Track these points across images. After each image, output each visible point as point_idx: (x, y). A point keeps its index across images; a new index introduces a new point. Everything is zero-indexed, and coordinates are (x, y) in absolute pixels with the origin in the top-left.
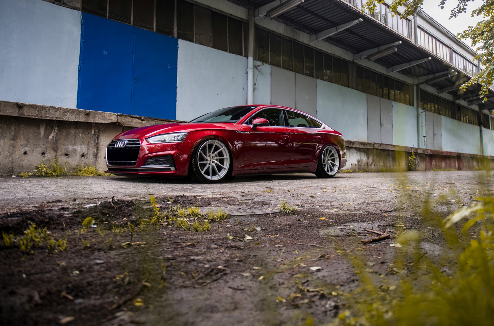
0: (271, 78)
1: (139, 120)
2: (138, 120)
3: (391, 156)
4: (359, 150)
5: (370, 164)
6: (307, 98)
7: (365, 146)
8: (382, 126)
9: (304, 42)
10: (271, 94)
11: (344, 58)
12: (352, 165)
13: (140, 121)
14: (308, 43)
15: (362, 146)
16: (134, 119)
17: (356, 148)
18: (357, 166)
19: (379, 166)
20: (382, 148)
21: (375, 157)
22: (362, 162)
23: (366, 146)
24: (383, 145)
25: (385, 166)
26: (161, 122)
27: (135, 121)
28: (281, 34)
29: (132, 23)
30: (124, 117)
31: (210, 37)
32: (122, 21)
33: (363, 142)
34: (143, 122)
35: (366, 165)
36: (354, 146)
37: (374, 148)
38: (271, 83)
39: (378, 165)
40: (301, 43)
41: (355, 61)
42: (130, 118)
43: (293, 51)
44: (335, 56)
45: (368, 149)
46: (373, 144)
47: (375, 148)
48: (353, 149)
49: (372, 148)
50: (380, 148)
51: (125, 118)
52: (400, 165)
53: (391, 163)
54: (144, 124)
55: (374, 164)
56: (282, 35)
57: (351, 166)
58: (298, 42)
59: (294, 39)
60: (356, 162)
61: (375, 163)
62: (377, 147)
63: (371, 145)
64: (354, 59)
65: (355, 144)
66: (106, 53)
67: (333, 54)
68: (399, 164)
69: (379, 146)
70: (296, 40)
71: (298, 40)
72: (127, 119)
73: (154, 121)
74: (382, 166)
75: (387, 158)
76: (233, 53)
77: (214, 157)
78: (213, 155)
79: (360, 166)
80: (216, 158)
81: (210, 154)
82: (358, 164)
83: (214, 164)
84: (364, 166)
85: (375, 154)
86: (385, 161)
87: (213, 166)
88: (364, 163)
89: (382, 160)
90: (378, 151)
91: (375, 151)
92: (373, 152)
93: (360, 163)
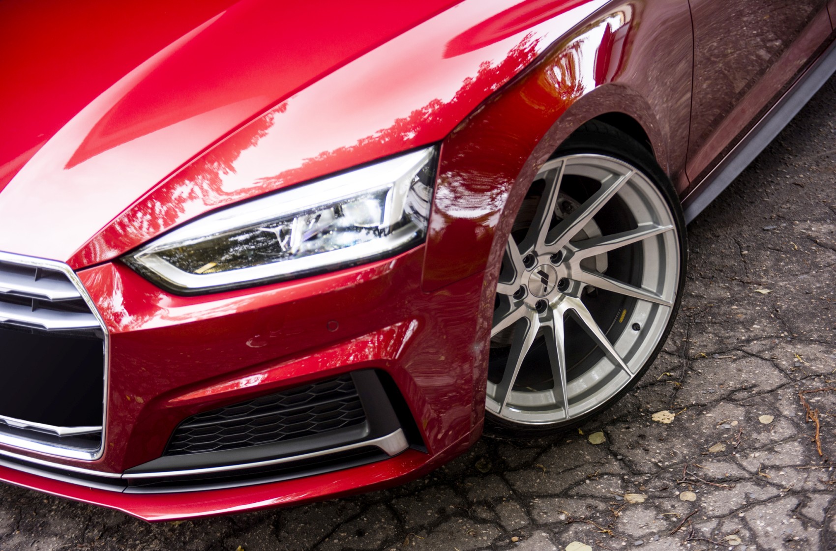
77: (565, 253)
78: (556, 247)
80: (581, 255)
81: (534, 252)
83: (574, 295)
87: (569, 315)
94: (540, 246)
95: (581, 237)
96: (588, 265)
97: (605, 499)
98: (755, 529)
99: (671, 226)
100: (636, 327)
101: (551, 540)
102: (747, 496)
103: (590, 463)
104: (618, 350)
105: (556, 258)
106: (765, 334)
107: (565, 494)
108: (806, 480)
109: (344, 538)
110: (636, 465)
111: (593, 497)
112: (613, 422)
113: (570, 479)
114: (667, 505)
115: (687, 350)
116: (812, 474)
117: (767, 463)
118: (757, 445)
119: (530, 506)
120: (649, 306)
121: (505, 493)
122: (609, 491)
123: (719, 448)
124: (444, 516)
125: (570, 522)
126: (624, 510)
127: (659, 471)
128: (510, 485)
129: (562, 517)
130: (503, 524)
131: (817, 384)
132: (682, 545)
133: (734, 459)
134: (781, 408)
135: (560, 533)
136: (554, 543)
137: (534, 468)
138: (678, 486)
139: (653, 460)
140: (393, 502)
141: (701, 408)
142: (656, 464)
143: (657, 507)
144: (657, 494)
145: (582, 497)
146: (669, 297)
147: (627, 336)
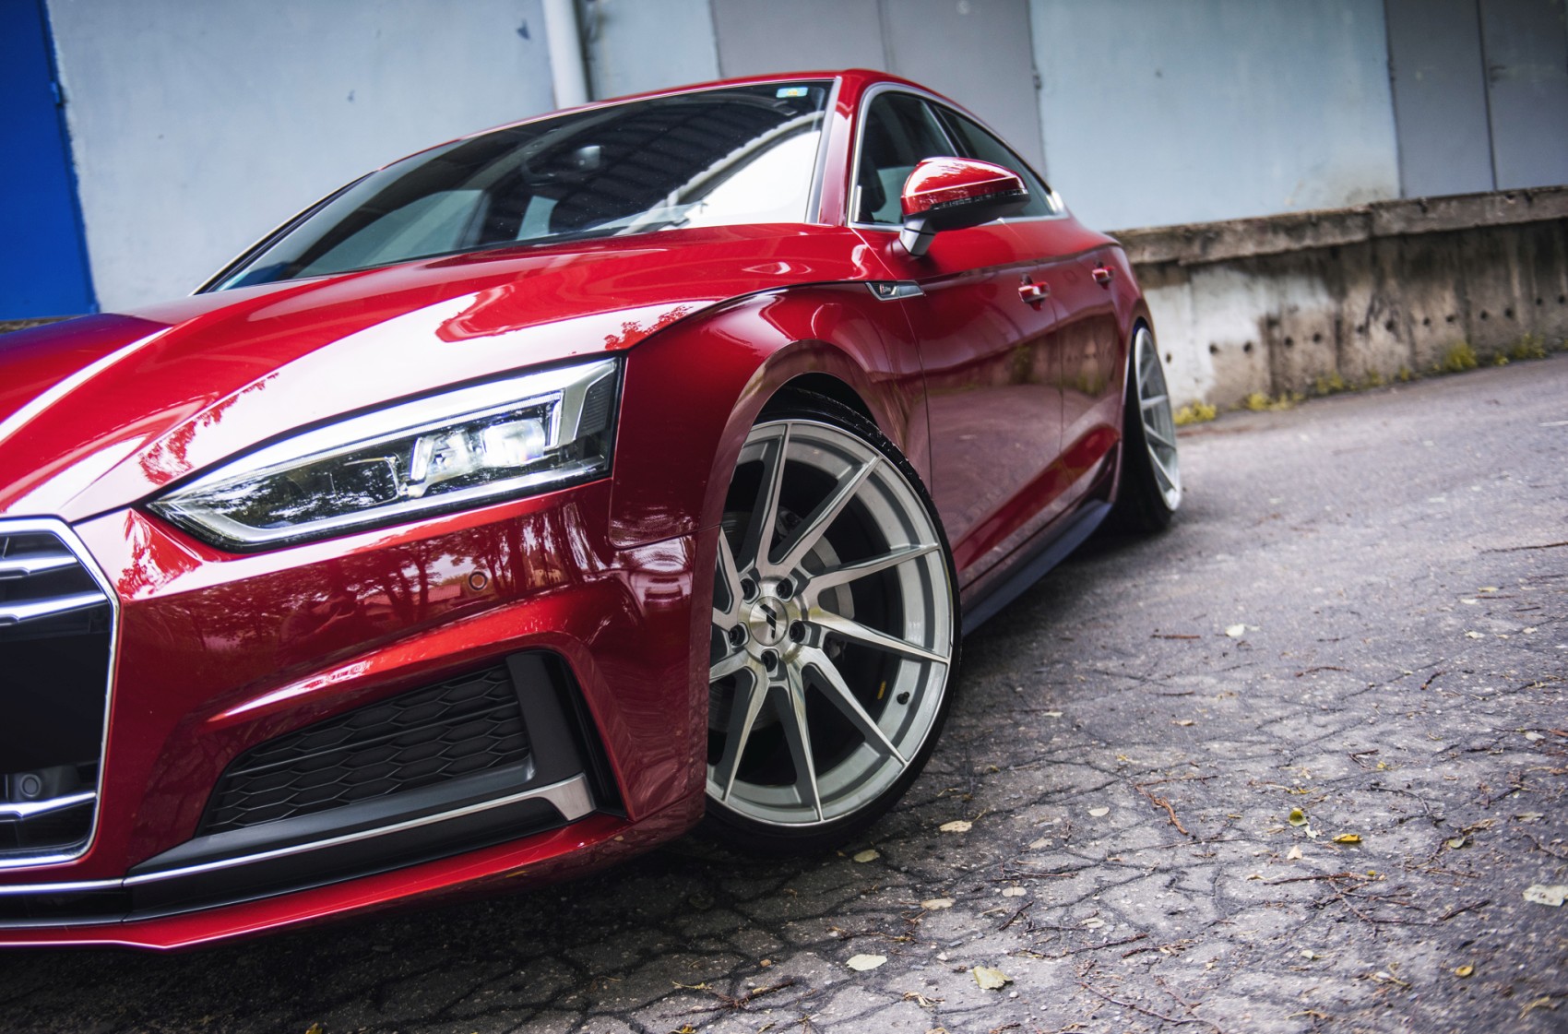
4: (1264, 267)
5: (1359, 320)
7: (1301, 238)
8: (1494, 79)
12: (1213, 349)
15: (1281, 243)
17: (1237, 263)
18: (1261, 355)
19: (1427, 322)
20: (1436, 226)
21: (1392, 284)
22: (1295, 324)
23: (1309, 233)
24: (1442, 206)
25: (1475, 317)
33: (1288, 218)
35: (1328, 333)
36: (1217, 253)
37: (1374, 239)
39: (1419, 316)
45: (1334, 250)
47: (1378, 231)
48: (1220, 272)
49: (1358, 236)
50: (1419, 228)
53: (1517, 291)
55: (1385, 317)
57: (1206, 362)
60: (1250, 332)
61: (1394, 313)
62: (1397, 227)
63: (1349, 222)
65: (1228, 238)
69: (1409, 220)
74: (1450, 319)
77: (795, 584)
78: (783, 570)
79: (1277, 350)
80: (818, 584)
81: (754, 572)
82: (1263, 343)
83: (814, 644)
84: (1311, 346)
85: (1388, 268)
86: (1469, 289)
87: (810, 672)
88: (1313, 327)
89: (1444, 287)
90: (1413, 250)
91: (1389, 254)
92: (1375, 259)
93: (1276, 333)
94: (762, 563)
95: (814, 564)
96: (828, 600)
97: (891, 910)
98: (1121, 908)
99: (936, 544)
100: (902, 699)
101: (823, 958)
102: (1098, 879)
103: (861, 880)
104: (884, 730)
105: (784, 588)
106: (1070, 745)
107: (833, 912)
108: (1173, 858)
109: (490, 997)
110: (930, 873)
111: (873, 910)
112: (887, 840)
113: (836, 898)
114: (987, 903)
115: (972, 769)
116: (1179, 852)
117: (1114, 849)
118: (1095, 835)
119: (781, 930)
120: (917, 667)
121: (740, 923)
122: (897, 902)
123: (1041, 843)
124: (648, 955)
125: (845, 939)
126: (925, 917)
127: (965, 874)
128: (745, 916)
129: (834, 934)
130: (743, 951)
131: (1154, 777)
132: (1019, 937)
133: (1067, 851)
134: (1115, 801)
135: (834, 950)
136: (826, 961)
137: (779, 896)
138: (997, 883)
139: (953, 865)
140: (566, 952)
141: (1007, 814)
142: (959, 869)
143: (972, 908)
144: (967, 896)
145: (862, 911)
146: (942, 652)
147: (894, 714)
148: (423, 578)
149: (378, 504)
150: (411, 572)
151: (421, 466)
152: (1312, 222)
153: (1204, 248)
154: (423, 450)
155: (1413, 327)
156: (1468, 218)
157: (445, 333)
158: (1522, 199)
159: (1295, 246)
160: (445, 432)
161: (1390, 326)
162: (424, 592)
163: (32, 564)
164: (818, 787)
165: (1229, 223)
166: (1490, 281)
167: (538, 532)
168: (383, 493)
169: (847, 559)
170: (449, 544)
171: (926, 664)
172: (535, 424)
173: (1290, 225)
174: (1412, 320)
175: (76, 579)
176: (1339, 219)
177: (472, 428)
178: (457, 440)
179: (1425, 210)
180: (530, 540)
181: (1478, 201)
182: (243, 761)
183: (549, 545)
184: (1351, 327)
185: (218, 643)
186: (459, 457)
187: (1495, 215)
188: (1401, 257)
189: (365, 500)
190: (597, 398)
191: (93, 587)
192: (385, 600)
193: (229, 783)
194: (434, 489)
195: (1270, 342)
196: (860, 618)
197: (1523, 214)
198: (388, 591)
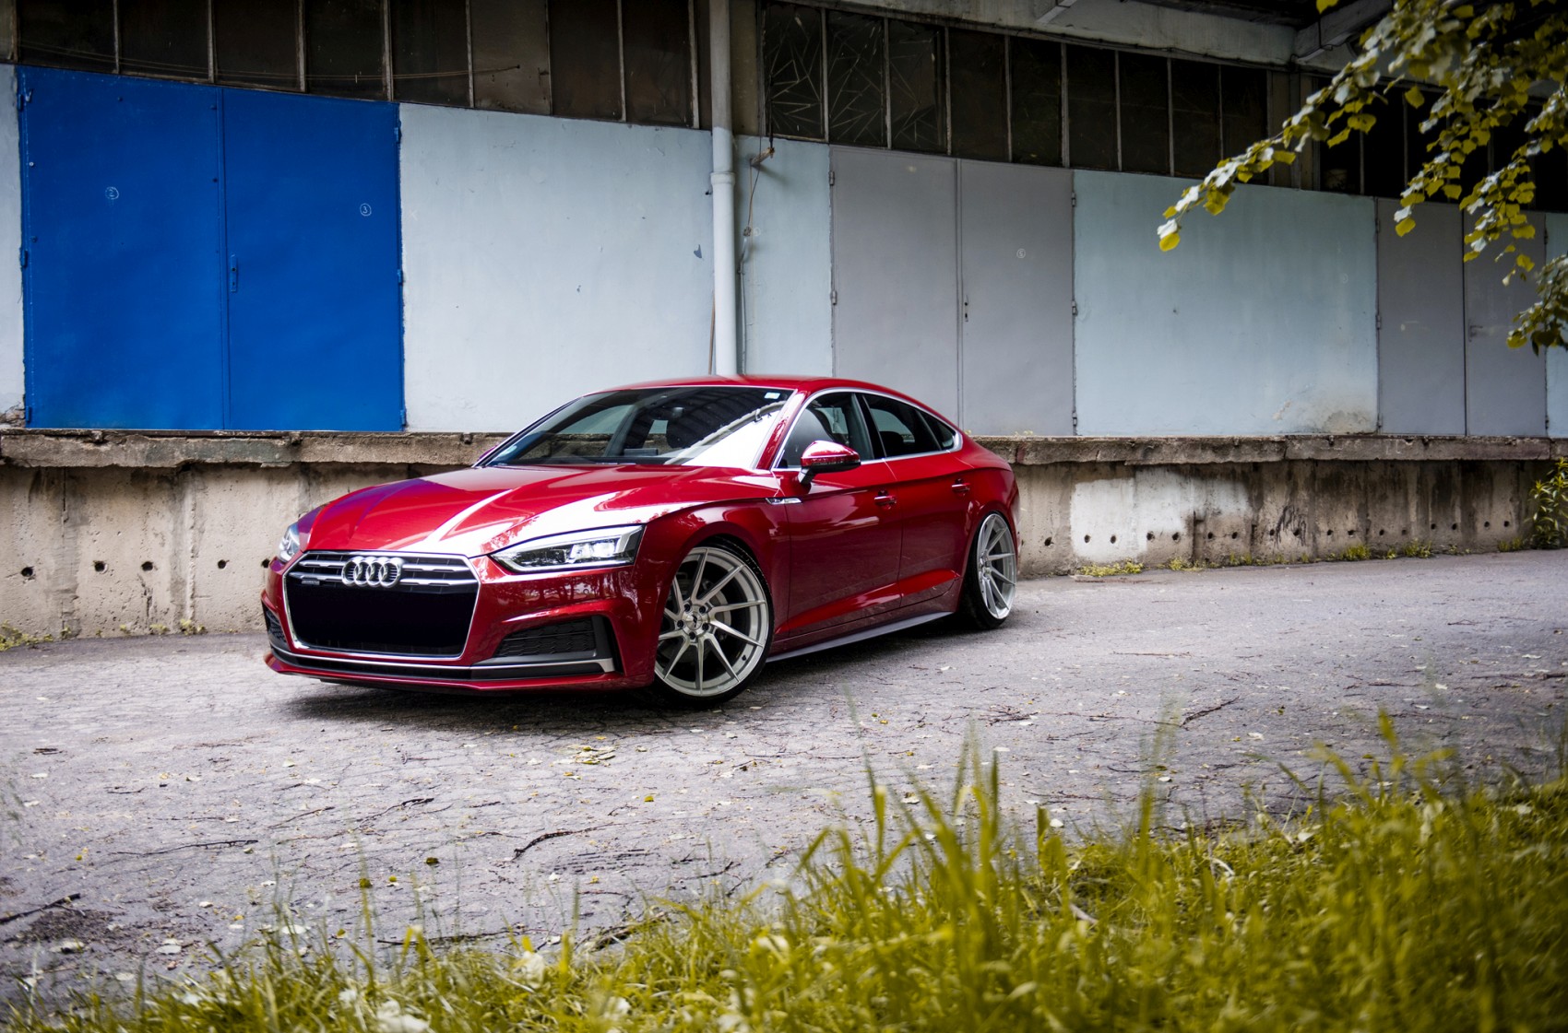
0: (831, 194)
1: (85, 442)
2: (79, 442)
3: (1412, 488)
4: (1196, 473)
5: (1272, 526)
6: (1022, 256)
7: (1226, 455)
8: (1473, 335)
9: (1004, 23)
10: (833, 261)
11: (1235, 56)
12: (1150, 536)
13: (90, 447)
14: (1024, 22)
15: (1208, 457)
16: (63, 440)
17: (1172, 468)
18: (1186, 543)
19: (1330, 533)
20: (1341, 457)
21: (1303, 495)
22: (1217, 524)
23: (1232, 452)
24: (1345, 441)
25: (1374, 532)
26: (174, 442)
27: (68, 448)
28: (878, 8)
29: (211, 73)
30: (23, 437)
31: (542, 74)
32: (176, 74)
33: (1214, 439)
34: (103, 448)
35: (1244, 532)
36: (1154, 459)
37: (1288, 461)
38: (832, 217)
39: (1324, 527)
40: (988, 30)
41: (1301, 61)
42: (47, 438)
43: (948, 66)
44: (1180, 57)
45: (1254, 466)
46: (1280, 443)
47: (1290, 456)
48: (1160, 472)
49: (1274, 458)
50: (1326, 456)
51: (29, 443)
52: (1480, 526)
53: (1413, 516)
54: (107, 453)
55: (1294, 525)
56: (885, 10)
57: (1143, 545)
58: (971, 27)
59: (948, 19)
60: (1179, 526)
61: (1303, 523)
62: (1306, 455)
63: (1267, 447)
64: (1294, 55)
65: (1165, 450)
66: (115, 193)
67: (1170, 50)
68: (1470, 517)
69: (1318, 450)
70: (958, 20)
71: (972, 18)
72: (37, 443)
73: (143, 440)
74: (1351, 534)
75: (1383, 498)
76: (646, 121)
77: (706, 608)
78: (703, 602)
79: (1201, 541)
80: (715, 610)
81: (690, 602)
82: (1188, 535)
83: (711, 632)
84: (1229, 540)
85: (1301, 483)
86: (1370, 512)
87: (707, 642)
88: (1232, 527)
89: (1348, 506)
90: (1324, 473)
91: (1303, 473)
92: (1290, 475)
93: (1201, 529)
94: (693, 598)
95: (715, 602)
96: (719, 617)
100: (744, 658)
104: (734, 670)
105: (702, 609)
120: (752, 647)
146: (762, 643)
147: (740, 663)
148: (572, 590)
149: (559, 563)
150: (568, 587)
151: (574, 554)
152: (1237, 444)
153: (1145, 455)
154: (575, 549)
155: (1317, 535)
156: (1370, 452)
157: (597, 509)
158: (1420, 442)
159: (1219, 460)
160: (584, 544)
161: (1297, 533)
162: (572, 595)
163: (456, 569)
164: (703, 684)
165: (1167, 439)
166: (1390, 507)
167: (609, 581)
168: (562, 561)
169: (730, 601)
170: (583, 579)
171: (755, 646)
172: (612, 545)
173: (1218, 446)
174: (1317, 530)
175: (468, 575)
176: (1258, 444)
177: (592, 544)
178: (587, 546)
179: (1332, 444)
180: (606, 583)
181: (1380, 441)
182: (510, 636)
183: (612, 587)
184: (1264, 530)
185: (501, 601)
186: (587, 552)
187: (1394, 452)
188: (1313, 475)
189: (555, 562)
190: (634, 538)
191: (473, 578)
192: (557, 596)
193: (504, 643)
194: (577, 562)
195: (1195, 535)
196: (732, 626)
197: (1419, 454)
198: (559, 593)
